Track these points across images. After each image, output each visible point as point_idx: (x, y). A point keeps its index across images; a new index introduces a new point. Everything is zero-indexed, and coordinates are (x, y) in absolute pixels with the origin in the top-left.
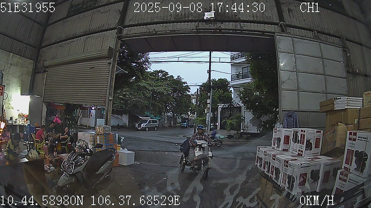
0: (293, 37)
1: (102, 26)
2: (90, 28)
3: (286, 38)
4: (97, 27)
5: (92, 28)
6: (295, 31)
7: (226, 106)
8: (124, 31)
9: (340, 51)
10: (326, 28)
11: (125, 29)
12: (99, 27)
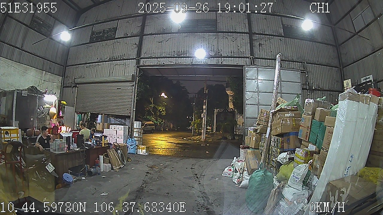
0: (258, 68)
1: (123, 55)
2: (112, 56)
3: (253, 69)
4: (119, 56)
5: (114, 55)
6: (262, 61)
7: (221, 111)
8: (141, 61)
9: (298, 74)
10: (290, 56)
11: (141, 60)
12: (120, 56)
